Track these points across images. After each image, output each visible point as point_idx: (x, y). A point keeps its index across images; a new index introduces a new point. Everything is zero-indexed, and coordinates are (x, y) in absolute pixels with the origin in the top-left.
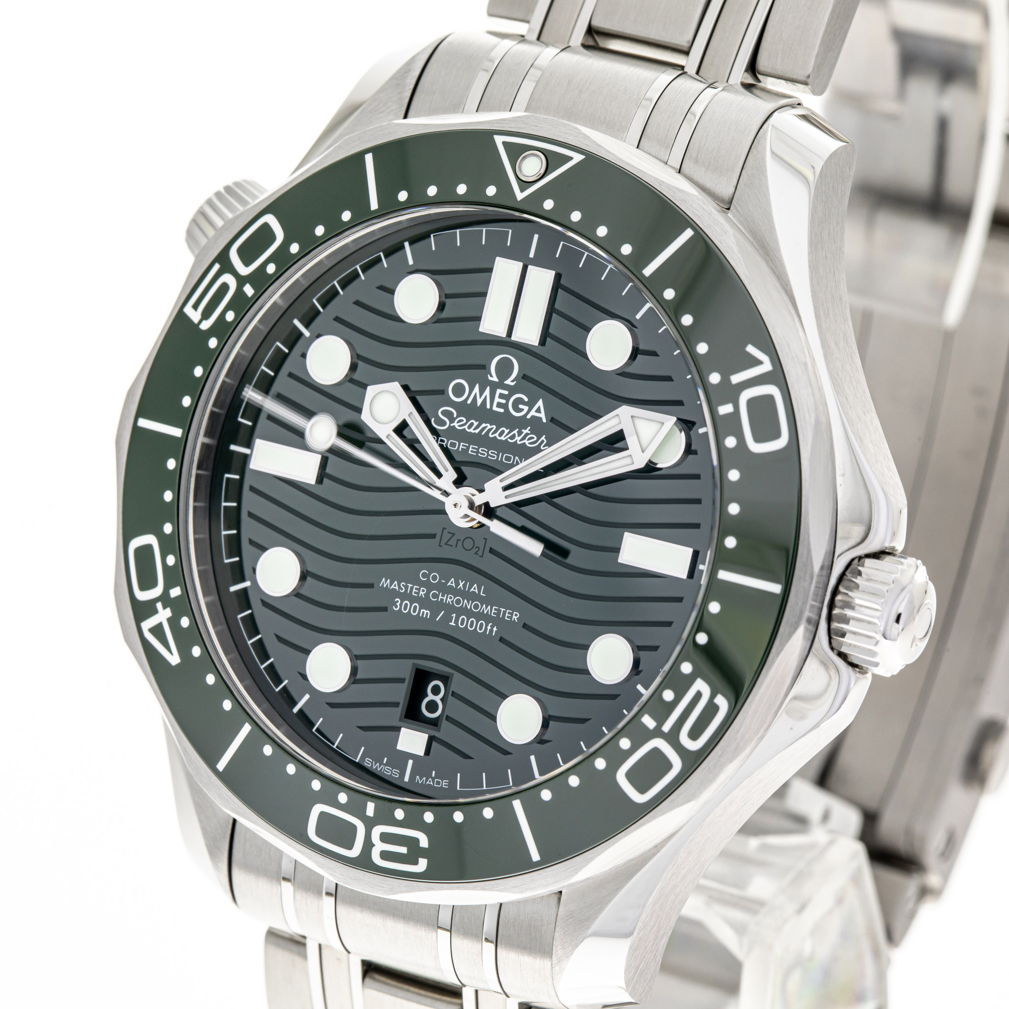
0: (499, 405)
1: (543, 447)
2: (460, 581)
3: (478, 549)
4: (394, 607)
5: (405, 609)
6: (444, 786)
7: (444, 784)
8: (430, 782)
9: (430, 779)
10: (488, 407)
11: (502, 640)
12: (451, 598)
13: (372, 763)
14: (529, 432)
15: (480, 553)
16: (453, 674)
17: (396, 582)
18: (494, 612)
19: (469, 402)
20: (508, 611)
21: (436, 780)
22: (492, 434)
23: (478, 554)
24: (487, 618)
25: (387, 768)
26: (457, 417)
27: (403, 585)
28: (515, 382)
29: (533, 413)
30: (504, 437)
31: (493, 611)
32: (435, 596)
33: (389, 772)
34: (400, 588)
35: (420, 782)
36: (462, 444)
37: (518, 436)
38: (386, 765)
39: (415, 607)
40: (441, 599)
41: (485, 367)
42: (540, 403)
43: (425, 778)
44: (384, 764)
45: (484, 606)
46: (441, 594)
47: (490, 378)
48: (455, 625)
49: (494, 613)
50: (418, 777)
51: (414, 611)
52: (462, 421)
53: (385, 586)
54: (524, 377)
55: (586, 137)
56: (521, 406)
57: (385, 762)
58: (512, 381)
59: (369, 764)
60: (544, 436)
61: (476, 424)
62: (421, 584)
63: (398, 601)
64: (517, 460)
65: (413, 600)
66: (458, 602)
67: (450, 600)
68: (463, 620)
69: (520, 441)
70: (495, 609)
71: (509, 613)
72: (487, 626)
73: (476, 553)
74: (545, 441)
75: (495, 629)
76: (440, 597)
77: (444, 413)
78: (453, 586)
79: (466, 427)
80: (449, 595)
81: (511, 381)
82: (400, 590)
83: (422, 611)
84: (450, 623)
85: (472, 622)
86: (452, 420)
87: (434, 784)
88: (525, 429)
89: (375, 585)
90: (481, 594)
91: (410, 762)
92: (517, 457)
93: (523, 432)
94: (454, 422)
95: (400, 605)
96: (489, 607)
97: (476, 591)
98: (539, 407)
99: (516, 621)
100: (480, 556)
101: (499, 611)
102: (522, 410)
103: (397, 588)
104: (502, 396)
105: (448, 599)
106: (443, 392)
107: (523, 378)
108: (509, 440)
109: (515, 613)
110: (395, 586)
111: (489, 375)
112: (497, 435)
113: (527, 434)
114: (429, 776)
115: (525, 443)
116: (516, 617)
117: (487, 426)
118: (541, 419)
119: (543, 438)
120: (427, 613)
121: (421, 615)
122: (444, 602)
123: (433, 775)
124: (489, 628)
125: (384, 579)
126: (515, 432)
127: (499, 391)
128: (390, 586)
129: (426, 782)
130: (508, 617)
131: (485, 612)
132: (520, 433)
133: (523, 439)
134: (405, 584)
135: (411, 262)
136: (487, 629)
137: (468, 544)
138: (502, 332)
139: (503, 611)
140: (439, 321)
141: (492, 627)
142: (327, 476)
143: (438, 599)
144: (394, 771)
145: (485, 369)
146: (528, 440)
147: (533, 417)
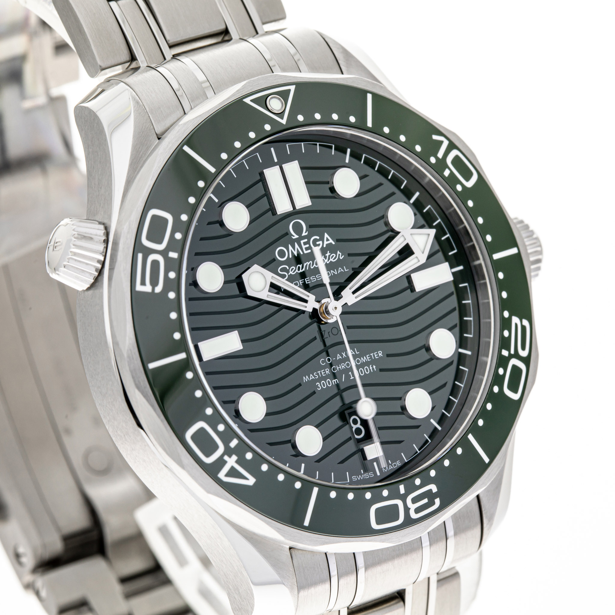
1: (341, 257)
2: (342, 353)
4: (318, 388)
5: (324, 386)
6: (399, 465)
7: (398, 463)
8: (391, 467)
9: (390, 466)
10: (302, 253)
11: (381, 370)
12: (343, 365)
13: (357, 477)
14: (330, 254)
17: (311, 375)
19: (290, 256)
21: (393, 464)
22: (312, 266)
24: (367, 364)
25: (365, 475)
26: (289, 269)
28: (307, 232)
29: (326, 243)
31: (368, 358)
32: (334, 369)
33: (368, 476)
35: (386, 471)
36: (300, 281)
37: (326, 259)
38: (364, 474)
39: (328, 381)
41: (287, 234)
42: (326, 235)
43: (387, 467)
45: (362, 358)
46: (337, 366)
47: (294, 238)
48: (353, 378)
49: (369, 359)
50: (383, 469)
51: (329, 384)
52: (293, 269)
53: (307, 381)
54: (310, 227)
56: (318, 243)
57: (362, 473)
59: (356, 479)
60: (338, 251)
62: (324, 368)
63: (318, 384)
64: (332, 272)
65: (325, 378)
66: (348, 365)
67: (343, 366)
70: (368, 357)
71: (376, 354)
72: (369, 368)
75: (374, 367)
76: (338, 368)
77: (281, 270)
78: (340, 358)
79: (297, 271)
80: (342, 364)
81: (305, 233)
82: (316, 378)
83: (333, 381)
84: (351, 379)
85: (361, 371)
86: (288, 271)
87: (393, 467)
88: (327, 253)
89: (302, 384)
90: (357, 353)
91: (375, 464)
92: (331, 271)
93: (327, 256)
94: (289, 272)
95: (320, 385)
96: (365, 357)
97: (353, 353)
98: (327, 238)
99: (382, 356)
101: (371, 356)
103: (313, 378)
105: (342, 367)
106: (274, 260)
109: (379, 352)
110: (312, 377)
111: (292, 237)
112: (315, 265)
113: (329, 256)
115: (331, 261)
116: (381, 354)
117: (307, 264)
118: (331, 243)
119: (338, 253)
120: (336, 381)
121: (334, 384)
122: (341, 369)
123: (390, 463)
124: (371, 368)
125: (304, 377)
127: (302, 242)
128: (310, 379)
129: (389, 469)
130: (377, 356)
131: (364, 361)
132: (325, 257)
133: (329, 259)
134: (316, 373)
135: (217, 200)
136: (370, 369)
137: (335, 331)
138: (289, 208)
139: (373, 355)
140: (251, 222)
141: (372, 366)
142: (243, 341)
143: (337, 370)
144: (370, 474)
145: (288, 234)
146: (332, 258)
147: (327, 245)
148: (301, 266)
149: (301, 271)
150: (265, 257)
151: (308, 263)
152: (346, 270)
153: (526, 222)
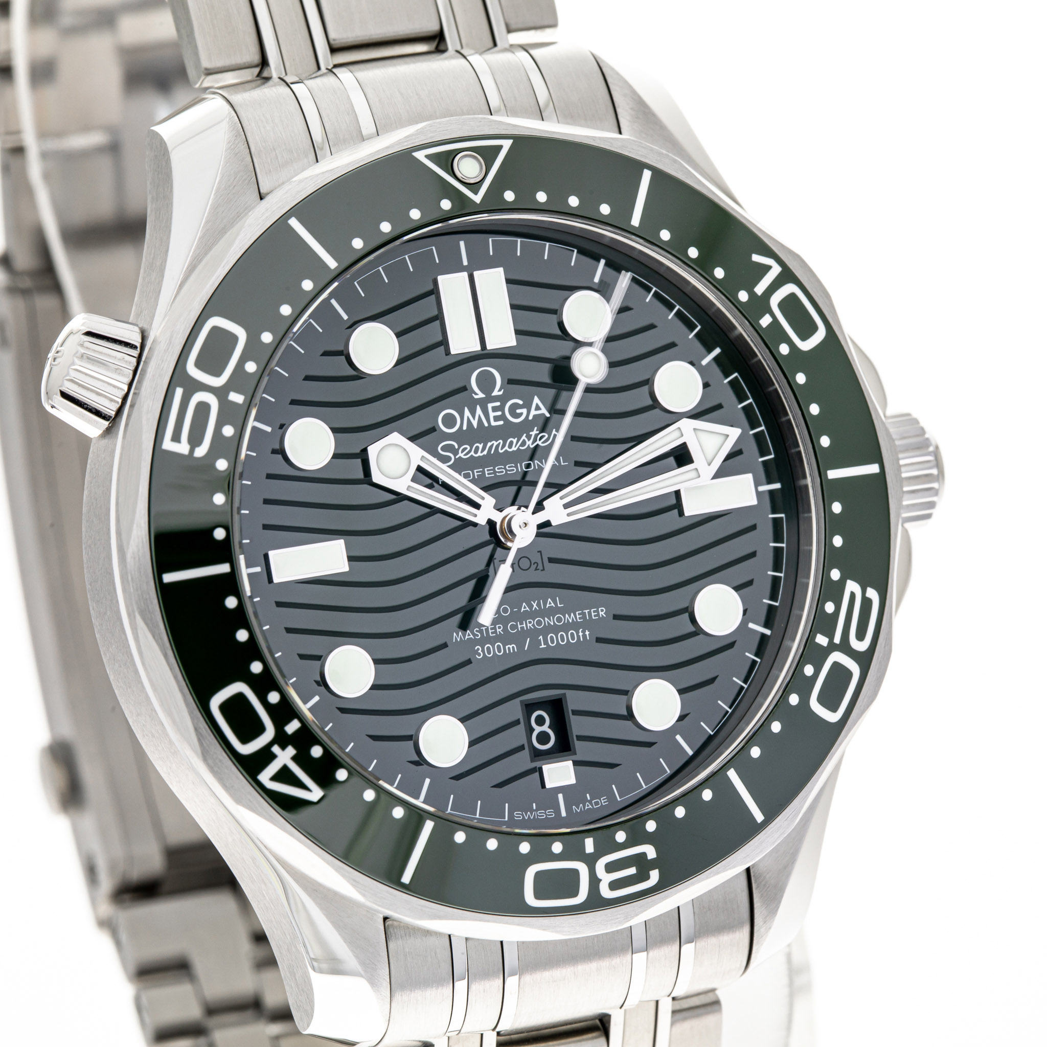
0: (497, 419)
2: (532, 602)
3: (536, 564)
4: (477, 656)
5: (489, 653)
6: (604, 804)
7: (603, 801)
8: (588, 806)
9: (587, 803)
10: (486, 424)
11: (599, 640)
12: (530, 622)
13: (522, 815)
14: (538, 432)
15: (540, 567)
16: (565, 694)
17: (468, 631)
19: (465, 428)
20: (592, 610)
21: (593, 802)
22: (502, 449)
23: (538, 569)
24: (575, 626)
25: (539, 813)
26: (459, 448)
27: (477, 631)
28: (503, 390)
29: (533, 412)
30: (515, 447)
31: (578, 616)
32: (513, 627)
33: (543, 816)
34: (475, 635)
35: (579, 811)
36: (475, 471)
37: (529, 441)
38: (537, 810)
39: (499, 646)
41: (465, 389)
42: (536, 400)
43: (581, 805)
44: (535, 811)
45: (567, 616)
46: (518, 623)
47: (476, 397)
48: (545, 646)
49: (580, 618)
50: (574, 807)
51: (499, 651)
52: (466, 449)
53: (459, 640)
54: (510, 381)
56: (518, 411)
57: (534, 808)
58: (500, 390)
59: (520, 817)
62: (494, 622)
63: (478, 649)
64: (537, 463)
65: (493, 641)
66: (539, 623)
67: (530, 625)
68: (552, 638)
69: (532, 444)
70: (579, 614)
71: (594, 612)
72: (578, 633)
73: (536, 569)
75: (587, 633)
76: (519, 626)
77: (443, 449)
78: (527, 610)
79: (472, 453)
80: (528, 621)
81: (498, 391)
82: (476, 637)
83: (507, 647)
84: (541, 647)
85: (562, 636)
86: (455, 452)
87: (593, 806)
88: (533, 431)
89: (448, 643)
91: (560, 796)
92: (536, 461)
93: (531, 435)
94: (458, 454)
95: (481, 651)
96: (572, 615)
97: (553, 604)
98: (537, 404)
99: (605, 616)
100: (542, 570)
101: (584, 614)
102: (521, 414)
103: (472, 636)
104: (495, 409)
105: (528, 625)
106: (433, 429)
107: (508, 383)
108: (521, 448)
109: (600, 609)
110: (469, 635)
111: (473, 395)
112: (506, 448)
113: (537, 435)
114: (584, 801)
115: (538, 445)
116: (603, 613)
117: (493, 444)
118: (543, 415)
119: (554, 432)
120: (513, 647)
121: (508, 652)
122: (525, 629)
123: (589, 798)
124: (581, 634)
125: (455, 634)
126: (524, 437)
128: (464, 638)
129: (584, 808)
130: (595, 616)
131: (571, 621)
132: (529, 437)
133: (534, 441)
134: (478, 629)
135: (345, 317)
136: (580, 636)
137: (525, 563)
138: (474, 346)
139: (588, 612)
140: (399, 362)
141: (584, 632)
142: (351, 559)
143: (518, 629)
144: (548, 812)
145: (467, 390)
146: (540, 440)
147: (535, 416)
148: (481, 446)
149: (479, 454)
150: (418, 422)
151: (496, 443)
152: (562, 464)
153: (923, 423)
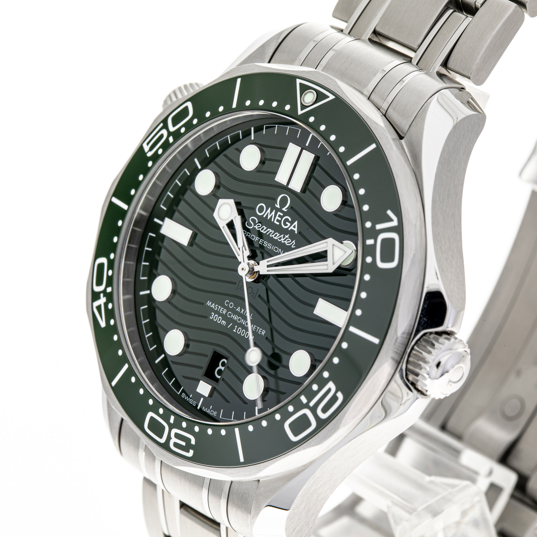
0: (278, 221)
1: (293, 246)
2: (242, 309)
3: (253, 294)
4: (210, 317)
5: (215, 319)
6: (214, 415)
7: (214, 413)
8: (209, 411)
10: (272, 221)
12: (236, 317)
13: (185, 396)
14: (288, 237)
15: (254, 296)
16: (230, 357)
17: (214, 304)
18: (254, 329)
19: (264, 216)
21: (211, 411)
22: (271, 235)
25: (191, 400)
26: (258, 223)
27: (217, 306)
29: (292, 228)
30: (277, 238)
32: (230, 315)
33: (191, 402)
34: (215, 307)
35: (204, 411)
36: (257, 237)
37: (283, 238)
38: (191, 398)
39: (220, 318)
40: (232, 317)
41: (275, 199)
42: (296, 223)
43: (207, 409)
46: (233, 314)
47: (276, 206)
48: (235, 331)
50: (204, 407)
51: (219, 321)
52: (259, 225)
53: (209, 305)
54: (291, 208)
55: (339, 87)
56: (287, 223)
60: (294, 241)
61: (265, 228)
62: (225, 307)
63: (213, 314)
65: (220, 315)
66: (239, 320)
68: (240, 330)
69: (283, 241)
70: (255, 327)
71: (261, 330)
73: (252, 296)
74: (294, 243)
77: (252, 220)
78: (239, 311)
79: (260, 229)
81: (285, 209)
82: (215, 309)
83: (223, 321)
84: (234, 330)
85: (243, 332)
86: (255, 224)
87: (210, 413)
88: (287, 235)
89: (204, 304)
91: (202, 399)
92: (280, 249)
94: (256, 226)
95: (213, 316)
96: (253, 325)
98: (295, 225)
99: (263, 335)
101: (257, 328)
102: (287, 225)
103: (214, 307)
104: (280, 216)
106: (254, 209)
108: (278, 239)
109: (263, 331)
111: (276, 204)
112: (273, 236)
113: (287, 238)
114: (209, 408)
115: (285, 242)
116: (263, 333)
117: (270, 231)
118: (295, 231)
119: (294, 242)
120: (224, 323)
121: (221, 324)
122: (233, 319)
123: (211, 408)
125: (209, 302)
126: (282, 236)
127: (279, 213)
128: (211, 306)
129: (207, 411)
130: (260, 332)
132: (284, 237)
133: (285, 240)
135: (253, 138)
137: (250, 290)
138: (284, 182)
140: (259, 171)
144: (194, 402)
146: (287, 241)
147: (291, 229)
149: (263, 231)
151: (271, 231)
